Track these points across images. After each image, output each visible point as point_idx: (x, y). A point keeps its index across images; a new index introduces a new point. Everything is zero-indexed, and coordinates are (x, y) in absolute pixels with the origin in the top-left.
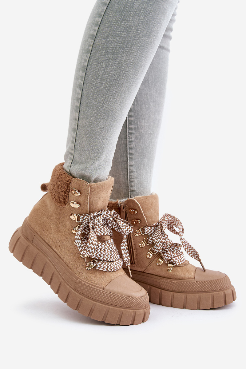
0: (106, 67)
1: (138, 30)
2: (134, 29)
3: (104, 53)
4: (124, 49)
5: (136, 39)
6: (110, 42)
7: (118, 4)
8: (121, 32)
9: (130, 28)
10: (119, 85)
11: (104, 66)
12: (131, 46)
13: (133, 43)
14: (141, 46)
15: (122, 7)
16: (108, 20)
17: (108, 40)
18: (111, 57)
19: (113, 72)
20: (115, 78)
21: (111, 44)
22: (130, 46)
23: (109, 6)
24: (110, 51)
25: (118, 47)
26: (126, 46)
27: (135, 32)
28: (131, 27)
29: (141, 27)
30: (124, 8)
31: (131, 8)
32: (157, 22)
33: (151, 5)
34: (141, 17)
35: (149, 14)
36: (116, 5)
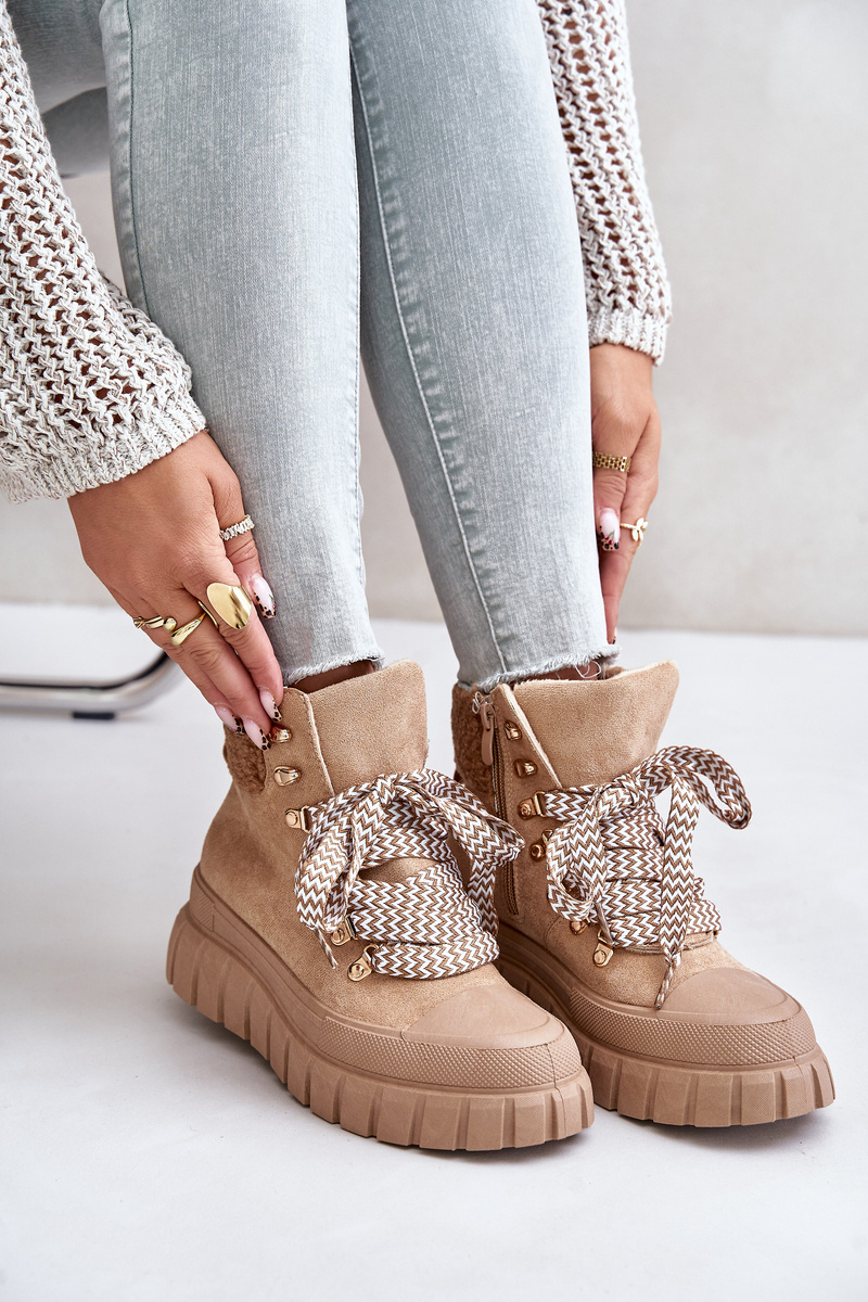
0: (190, 296)
1: (226, 141)
2: (211, 144)
3: (170, 262)
4: (211, 216)
5: (230, 170)
6: (171, 224)
7: (149, 114)
8: (184, 177)
9: (202, 150)
10: (245, 327)
11: (186, 295)
12: (227, 196)
13: (228, 184)
14: (256, 178)
15: (162, 114)
16: (144, 172)
17: (166, 220)
18: (191, 259)
19: (212, 298)
20: (223, 311)
21: (175, 225)
22: (222, 198)
23: (134, 134)
24: (182, 246)
25: (194, 221)
26: (213, 203)
27: (218, 152)
28: (204, 147)
29: (229, 127)
30: (166, 113)
31: (182, 99)
32: (274, 85)
33: (231, 52)
34: (220, 100)
35: (236, 77)
36: (146, 120)
